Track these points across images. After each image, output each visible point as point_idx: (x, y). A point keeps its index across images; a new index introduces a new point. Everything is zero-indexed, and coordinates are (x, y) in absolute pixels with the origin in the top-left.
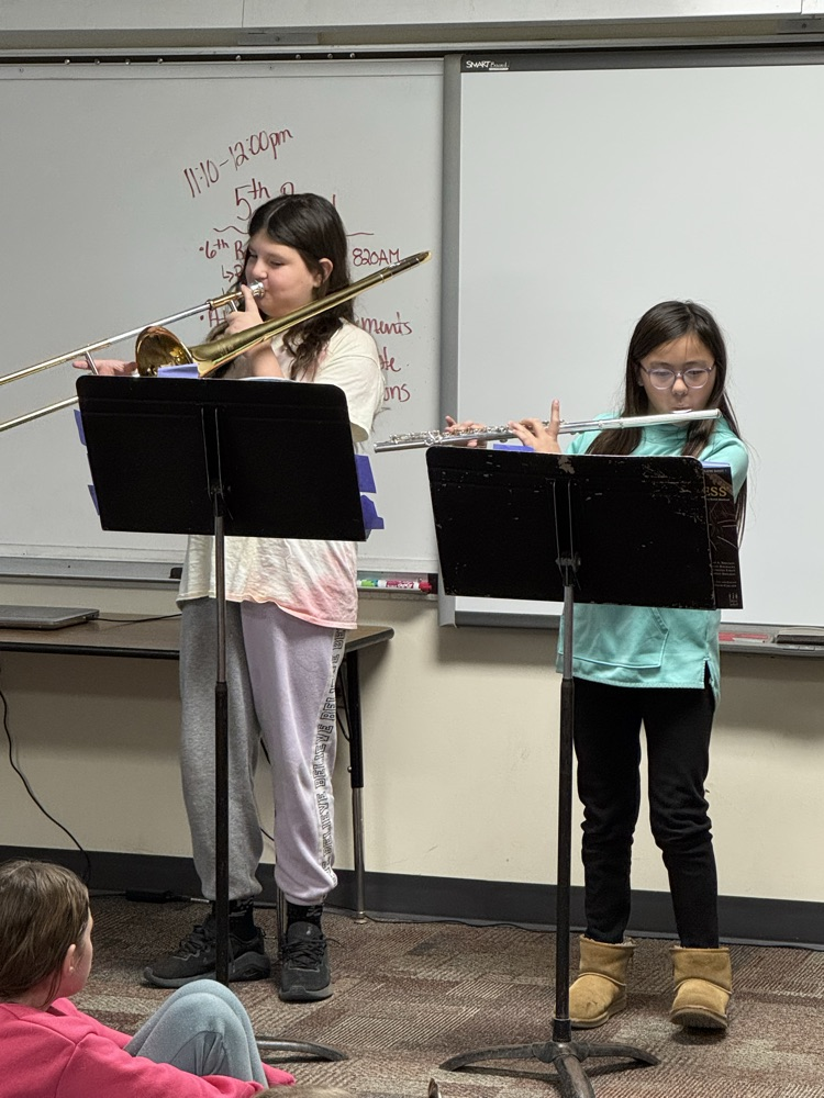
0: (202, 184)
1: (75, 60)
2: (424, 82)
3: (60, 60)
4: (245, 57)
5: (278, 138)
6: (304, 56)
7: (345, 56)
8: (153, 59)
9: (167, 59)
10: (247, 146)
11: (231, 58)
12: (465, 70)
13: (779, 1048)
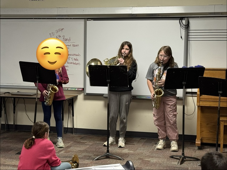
0: (52, 35)
1: (34, 18)
2: (82, 22)
3: (32, 18)
4: (58, 18)
5: (62, 29)
6: (66, 18)
7: (71, 18)
8: (45, 18)
9: (47, 18)
10: (58, 30)
11: (56, 18)
12: (87, 20)
13: (129, 150)
